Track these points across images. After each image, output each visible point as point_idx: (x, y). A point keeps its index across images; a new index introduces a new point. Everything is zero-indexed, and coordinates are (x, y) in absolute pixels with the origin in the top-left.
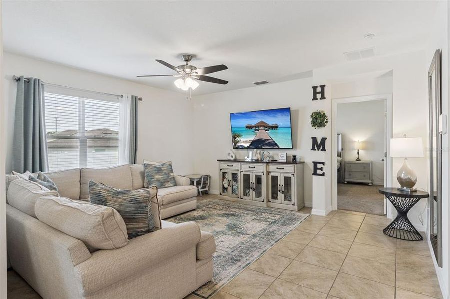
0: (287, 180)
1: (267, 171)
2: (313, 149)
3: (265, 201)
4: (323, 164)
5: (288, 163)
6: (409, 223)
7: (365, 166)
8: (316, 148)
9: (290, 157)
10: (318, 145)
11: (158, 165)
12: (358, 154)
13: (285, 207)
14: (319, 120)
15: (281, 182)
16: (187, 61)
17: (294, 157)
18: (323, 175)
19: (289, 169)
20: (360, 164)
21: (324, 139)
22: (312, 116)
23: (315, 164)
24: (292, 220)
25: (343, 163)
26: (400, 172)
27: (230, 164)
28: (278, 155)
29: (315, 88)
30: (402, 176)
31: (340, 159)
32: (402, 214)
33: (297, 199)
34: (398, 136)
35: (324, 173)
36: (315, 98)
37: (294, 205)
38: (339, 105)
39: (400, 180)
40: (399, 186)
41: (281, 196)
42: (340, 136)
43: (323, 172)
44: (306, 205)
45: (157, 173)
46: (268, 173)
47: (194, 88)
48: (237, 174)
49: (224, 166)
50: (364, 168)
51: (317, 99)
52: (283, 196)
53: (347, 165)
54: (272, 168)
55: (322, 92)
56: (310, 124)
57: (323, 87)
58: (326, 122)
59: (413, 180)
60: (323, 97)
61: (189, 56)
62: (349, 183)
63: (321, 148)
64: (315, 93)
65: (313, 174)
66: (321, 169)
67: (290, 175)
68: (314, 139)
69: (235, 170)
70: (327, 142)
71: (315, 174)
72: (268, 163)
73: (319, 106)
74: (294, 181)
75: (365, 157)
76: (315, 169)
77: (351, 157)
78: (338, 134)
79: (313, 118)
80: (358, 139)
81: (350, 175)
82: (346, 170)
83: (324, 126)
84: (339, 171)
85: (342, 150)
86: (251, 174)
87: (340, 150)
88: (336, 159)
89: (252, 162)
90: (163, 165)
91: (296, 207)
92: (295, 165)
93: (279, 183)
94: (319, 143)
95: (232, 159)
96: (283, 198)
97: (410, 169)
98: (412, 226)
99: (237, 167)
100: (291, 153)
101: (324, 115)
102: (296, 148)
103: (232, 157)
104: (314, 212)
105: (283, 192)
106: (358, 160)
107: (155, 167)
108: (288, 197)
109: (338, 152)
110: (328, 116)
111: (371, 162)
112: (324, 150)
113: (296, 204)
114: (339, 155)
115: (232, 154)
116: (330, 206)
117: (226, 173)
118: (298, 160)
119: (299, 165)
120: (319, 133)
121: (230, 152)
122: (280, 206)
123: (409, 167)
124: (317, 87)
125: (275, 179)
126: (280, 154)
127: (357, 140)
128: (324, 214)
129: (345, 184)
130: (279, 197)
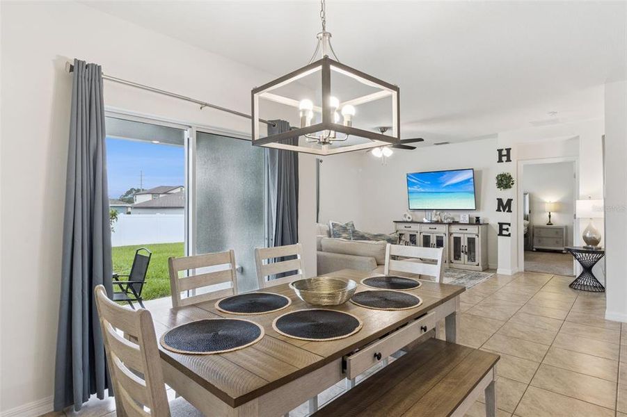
0: (471, 241)
1: (449, 233)
2: (499, 210)
3: (447, 261)
4: (509, 225)
5: (470, 224)
6: (595, 278)
7: (558, 230)
8: (501, 209)
9: (473, 218)
10: (504, 206)
11: (343, 224)
12: (550, 216)
13: (468, 267)
14: (505, 181)
15: (464, 243)
16: (382, 132)
17: (478, 218)
18: (509, 235)
19: (473, 230)
20: (551, 228)
21: (509, 201)
22: (497, 178)
23: (501, 224)
24: (478, 277)
25: (532, 228)
26: (586, 232)
27: (407, 225)
28: (459, 216)
29: (500, 151)
30: (588, 235)
31: (527, 222)
32: (588, 269)
33: (482, 259)
34: (584, 198)
35: (510, 234)
36: (500, 161)
37: (478, 265)
38: (526, 167)
39: (585, 238)
40: (585, 245)
41: (464, 257)
42: (527, 196)
43: (510, 232)
44: (490, 267)
45: (344, 232)
46: (450, 234)
47: (388, 156)
48: (415, 235)
49: (401, 227)
50: (557, 233)
51: (502, 162)
52: (466, 256)
53: (536, 230)
54: (455, 229)
55: (508, 155)
56: (495, 186)
57: (508, 150)
58: (513, 184)
59: (597, 238)
60: (509, 160)
61: (384, 128)
62: (538, 250)
63: (507, 209)
64: (501, 156)
65: (499, 235)
66: (507, 230)
67: (474, 236)
68: (500, 201)
69: (414, 231)
70: (513, 204)
71: (501, 234)
72: (450, 224)
73: (505, 168)
74: (478, 242)
75: (558, 220)
76: (501, 229)
77: (541, 220)
78: (525, 194)
79: (498, 180)
80: (550, 200)
81: (540, 241)
82: (535, 235)
83: (510, 187)
84: (526, 236)
85: (530, 212)
86: (431, 235)
87: (527, 213)
88: (522, 222)
89: (431, 223)
90: (347, 224)
91: (480, 267)
92: (480, 226)
93: (462, 244)
94: (505, 204)
95: (410, 220)
96: (466, 259)
97: (595, 228)
98: (598, 282)
99: (415, 228)
100: (474, 215)
101: (510, 178)
102: (479, 209)
103: (409, 218)
104: (499, 272)
105: (466, 253)
106: (550, 224)
107: (341, 226)
108: (472, 258)
109: (525, 215)
110: (514, 178)
111: (566, 227)
112: (510, 211)
113: (480, 264)
114: (526, 218)
115: (408, 215)
116: (516, 268)
117: (403, 234)
118: (481, 222)
119: (484, 226)
120: (505, 195)
121: (406, 213)
122: (463, 267)
123: (594, 226)
124: (502, 150)
125: (457, 240)
126: (462, 216)
127: (548, 201)
128: (510, 274)
129: (534, 251)
130: (462, 258)
